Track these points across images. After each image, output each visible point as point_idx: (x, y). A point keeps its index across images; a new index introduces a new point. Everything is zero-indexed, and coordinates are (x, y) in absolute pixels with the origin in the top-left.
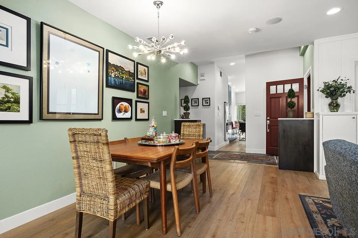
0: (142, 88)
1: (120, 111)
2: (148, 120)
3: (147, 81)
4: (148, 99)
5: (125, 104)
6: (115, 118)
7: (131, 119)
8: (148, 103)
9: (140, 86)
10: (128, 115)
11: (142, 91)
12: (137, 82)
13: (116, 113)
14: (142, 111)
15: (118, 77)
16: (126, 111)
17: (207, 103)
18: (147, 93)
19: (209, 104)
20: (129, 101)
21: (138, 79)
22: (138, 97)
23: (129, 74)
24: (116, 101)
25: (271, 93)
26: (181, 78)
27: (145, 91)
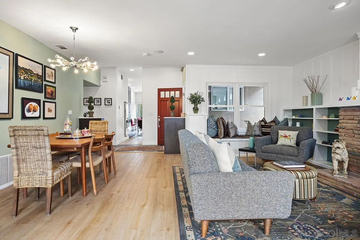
0: (49, 90)
1: (29, 111)
2: (55, 118)
3: (55, 83)
4: (55, 99)
5: (34, 104)
6: (24, 117)
7: (40, 117)
8: (55, 103)
9: (47, 87)
10: (37, 114)
11: (50, 92)
12: (45, 84)
13: (26, 112)
14: (50, 111)
15: (27, 79)
16: (35, 111)
17: (109, 103)
18: (54, 94)
20: (38, 101)
21: (45, 80)
22: (45, 97)
23: (38, 76)
24: (25, 101)
25: (161, 97)
26: (85, 79)
27: (52, 93)
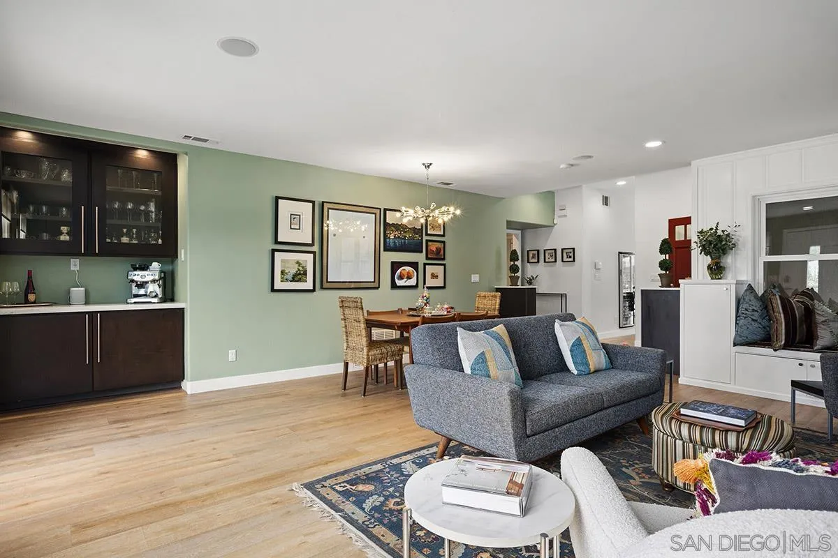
0: (433, 247)
1: (401, 278)
2: (444, 287)
3: (443, 236)
4: (444, 259)
5: (408, 269)
6: (394, 286)
7: (416, 286)
8: (444, 265)
9: (430, 243)
10: (412, 282)
11: (434, 249)
12: (426, 240)
13: (396, 280)
14: (434, 276)
15: (399, 237)
16: (409, 277)
17: (570, 257)
18: (442, 252)
19: (571, 259)
20: (415, 265)
21: (427, 234)
22: (427, 258)
23: (414, 231)
24: (395, 266)
25: (677, 239)
26: (509, 219)
27: (438, 250)
